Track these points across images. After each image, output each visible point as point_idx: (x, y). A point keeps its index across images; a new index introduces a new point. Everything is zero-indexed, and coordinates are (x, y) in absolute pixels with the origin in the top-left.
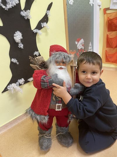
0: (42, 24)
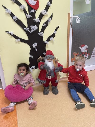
0: (50, 38)
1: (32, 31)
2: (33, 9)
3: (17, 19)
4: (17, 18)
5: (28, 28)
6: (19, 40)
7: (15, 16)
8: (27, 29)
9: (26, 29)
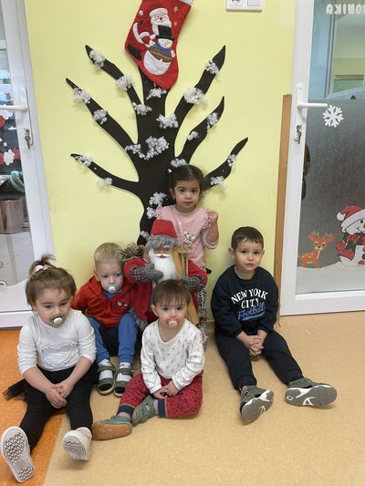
0: (212, 178)
1: (150, 154)
2: (157, 87)
3: (105, 119)
4: (107, 116)
5: (139, 146)
6: (109, 180)
7: (101, 108)
8: (136, 148)
9: (131, 147)
